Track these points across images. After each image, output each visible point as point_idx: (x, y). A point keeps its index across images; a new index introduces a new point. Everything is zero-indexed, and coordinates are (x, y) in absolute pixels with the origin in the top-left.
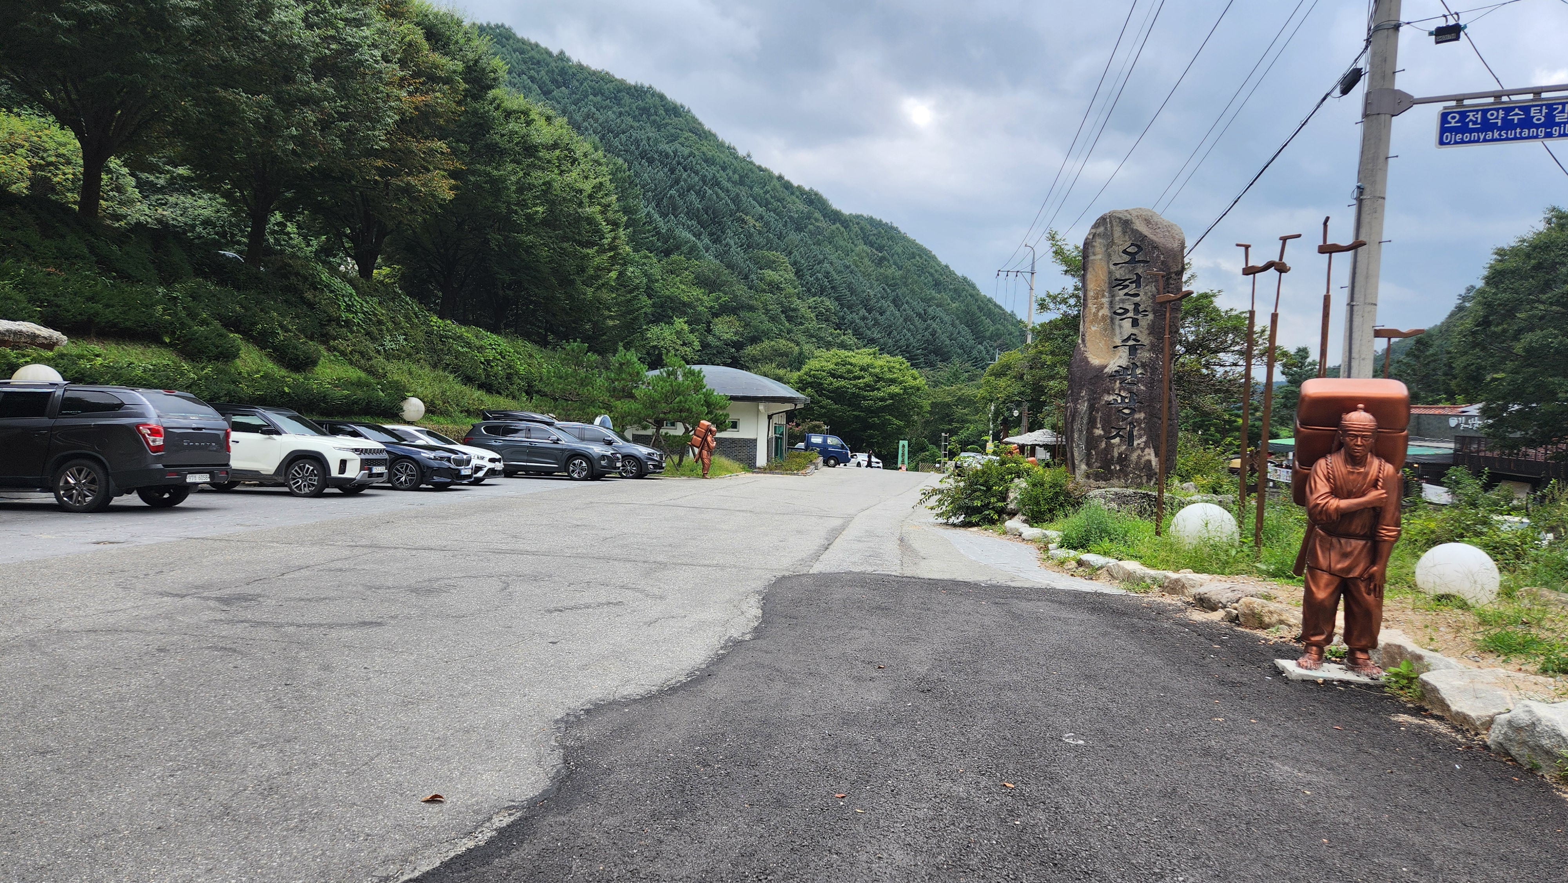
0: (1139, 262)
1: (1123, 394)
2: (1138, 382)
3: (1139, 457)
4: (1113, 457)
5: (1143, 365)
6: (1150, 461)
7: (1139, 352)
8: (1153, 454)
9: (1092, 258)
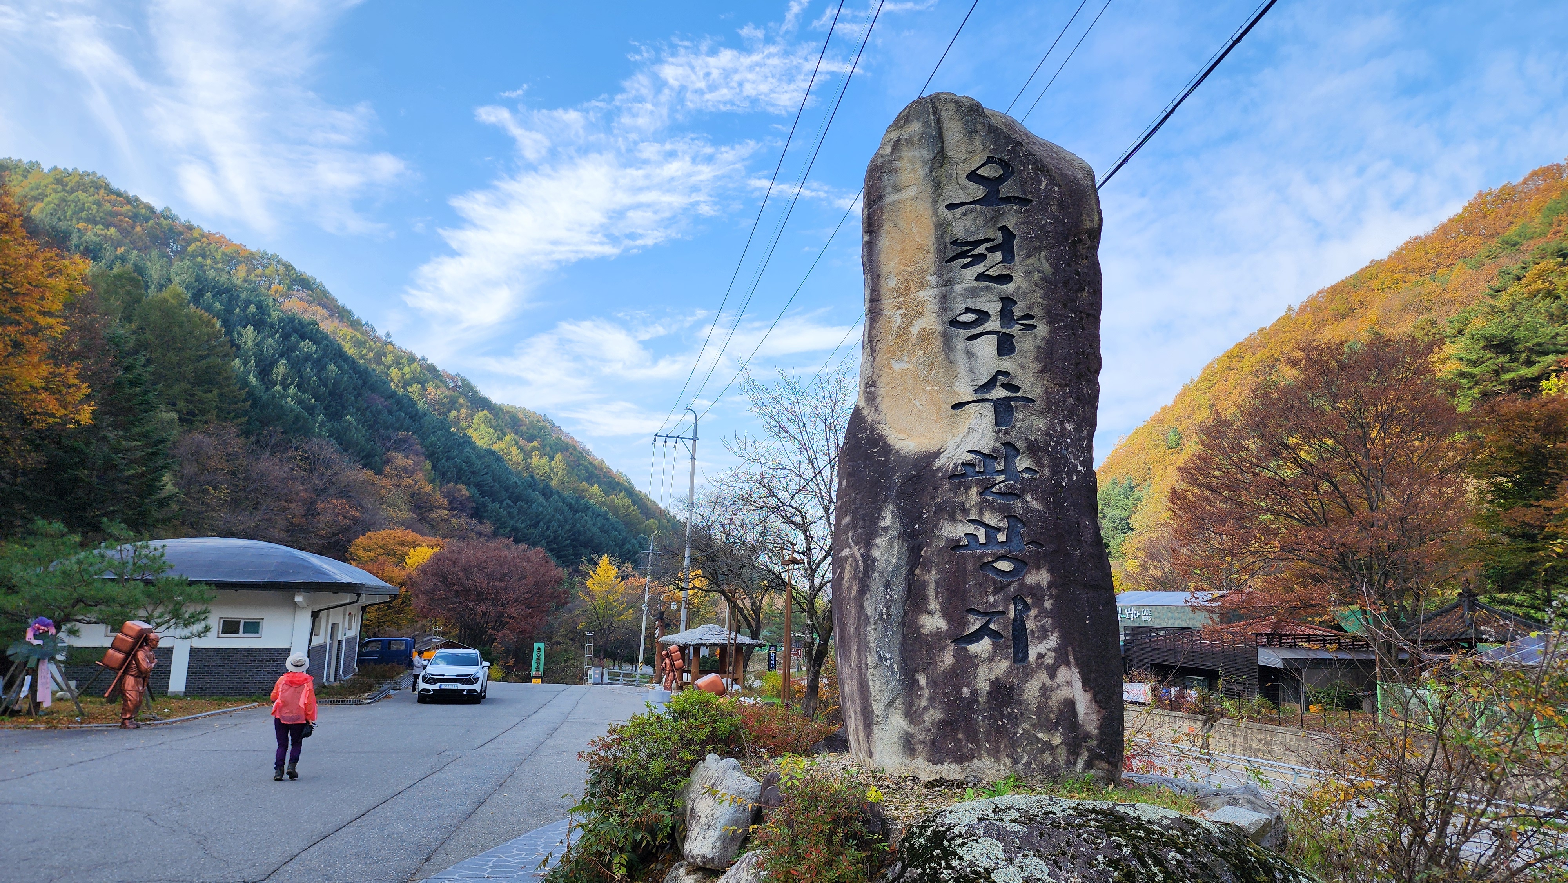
0: (1008, 200)
1: (991, 519)
2: (1023, 491)
3: (1045, 691)
4: (975, 693)
5: (1033, 449)
6: (1070, 704)
7: (1019, 415)
8: (1078, 684)
9: (890, 198)
